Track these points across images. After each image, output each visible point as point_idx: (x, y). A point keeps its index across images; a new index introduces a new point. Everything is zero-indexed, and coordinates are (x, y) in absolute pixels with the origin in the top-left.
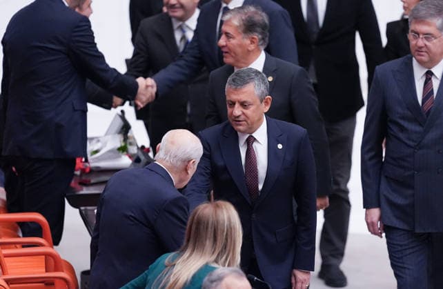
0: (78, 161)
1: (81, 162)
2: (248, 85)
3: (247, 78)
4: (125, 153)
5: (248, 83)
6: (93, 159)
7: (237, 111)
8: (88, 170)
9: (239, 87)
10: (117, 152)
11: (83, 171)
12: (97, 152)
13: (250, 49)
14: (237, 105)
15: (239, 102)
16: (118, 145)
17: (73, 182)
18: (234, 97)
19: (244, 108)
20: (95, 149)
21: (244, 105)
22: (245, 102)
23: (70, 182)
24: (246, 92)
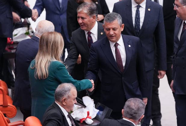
0: (8, 39)
1: (10, 39)
2: (115, 20)
3: (114, 17)
4: (28, 35)
5: (115, 19)
6: (15, 38)
7: (112, 32)
8: (12, 43)
9: (112, 22)
10: (25, 35)
11: (10, 43)
12: (16, 35)
13: (93, 21)
14: (111, 30)
15: (112, 28)
16: (25, 32)
17: (6, 48)
18: (109, 26)
19: (114, 31)
20: (15, 34)
21: (114, 29)
22: (114, 28)
23: (5, 48)
24: (115, 24)
